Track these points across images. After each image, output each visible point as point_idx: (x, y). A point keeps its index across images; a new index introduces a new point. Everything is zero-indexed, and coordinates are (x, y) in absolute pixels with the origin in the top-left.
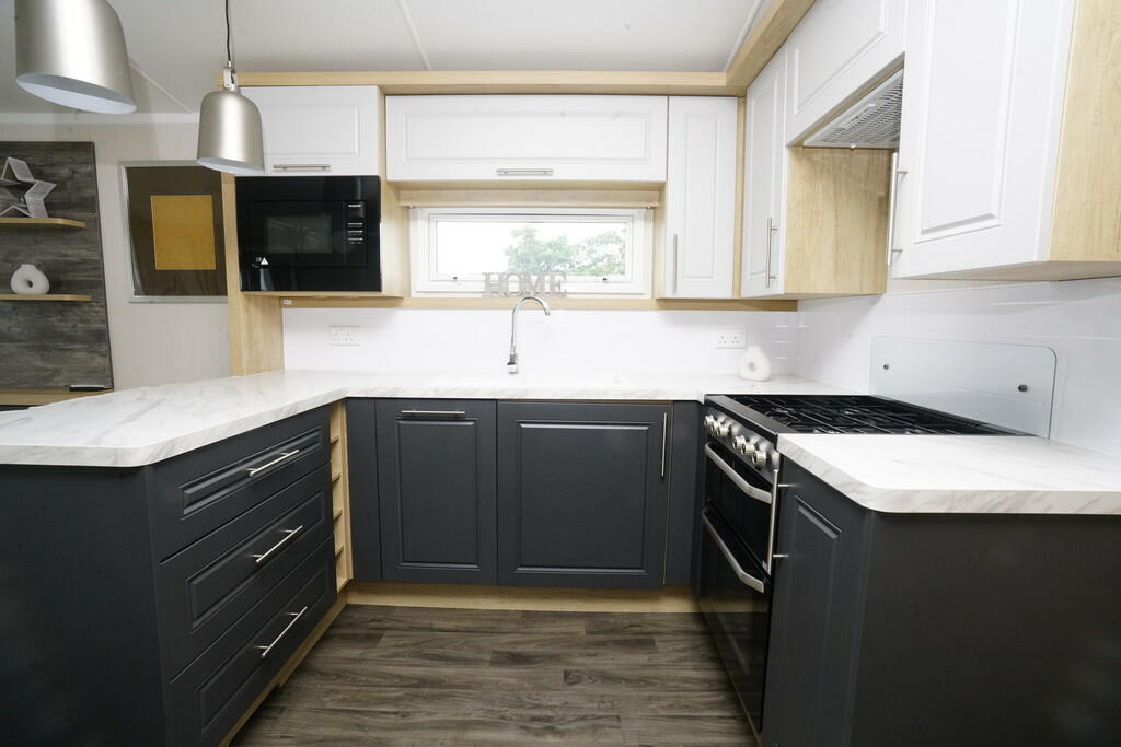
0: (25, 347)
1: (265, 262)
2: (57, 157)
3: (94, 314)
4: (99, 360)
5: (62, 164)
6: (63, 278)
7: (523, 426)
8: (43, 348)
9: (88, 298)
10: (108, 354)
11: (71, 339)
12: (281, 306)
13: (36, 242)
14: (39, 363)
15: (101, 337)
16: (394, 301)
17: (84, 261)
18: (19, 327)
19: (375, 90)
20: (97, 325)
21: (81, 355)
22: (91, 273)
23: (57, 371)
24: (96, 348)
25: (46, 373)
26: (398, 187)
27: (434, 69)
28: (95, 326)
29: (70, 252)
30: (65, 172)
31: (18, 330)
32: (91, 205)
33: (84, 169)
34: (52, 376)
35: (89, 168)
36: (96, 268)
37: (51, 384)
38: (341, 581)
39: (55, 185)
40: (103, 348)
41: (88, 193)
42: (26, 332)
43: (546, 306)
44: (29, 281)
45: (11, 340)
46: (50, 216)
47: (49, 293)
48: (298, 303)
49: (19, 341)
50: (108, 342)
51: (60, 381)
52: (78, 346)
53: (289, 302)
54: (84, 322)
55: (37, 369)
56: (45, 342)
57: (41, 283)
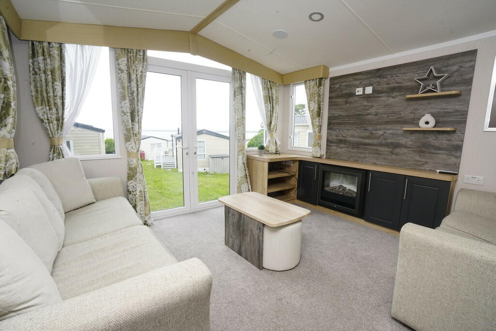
0: (412, 151)
2: (451, 62)
3: (457, 137)
4: (453, 159)
5: (454, 64)
6: (441, 119)
8: (423, 152)
9: (454, 129)
10: (460, 157)
11: (439, 149)
13: (429, 103)
14: (418, 158)
15: (459, 148)
17: (457, 111)
18: (411, 141)
20: (457, 142)
21: (444, 156)
22: (459, 117)
23: (427, 163)
24: (454, 153)
25: (420, 163)
28: (455, 143)
29: (448, 107)
30: (455, 68)
31: (411, 143)
33: (468, 65)
34: (423, 164)
35: (472, 63)
36: (463, 115)
37: (423, 168)
40: (457, 154)
41: (468, 76)
42: (414, 144)
44: (427, 122)
45: (406, 147)
46: (442, 91)
47: (435, 127)
49: (411, 148)
50: (461, 151)
54: (448, 140)
55: (416, 161)
56: (424, 149)
57: (432, 122)
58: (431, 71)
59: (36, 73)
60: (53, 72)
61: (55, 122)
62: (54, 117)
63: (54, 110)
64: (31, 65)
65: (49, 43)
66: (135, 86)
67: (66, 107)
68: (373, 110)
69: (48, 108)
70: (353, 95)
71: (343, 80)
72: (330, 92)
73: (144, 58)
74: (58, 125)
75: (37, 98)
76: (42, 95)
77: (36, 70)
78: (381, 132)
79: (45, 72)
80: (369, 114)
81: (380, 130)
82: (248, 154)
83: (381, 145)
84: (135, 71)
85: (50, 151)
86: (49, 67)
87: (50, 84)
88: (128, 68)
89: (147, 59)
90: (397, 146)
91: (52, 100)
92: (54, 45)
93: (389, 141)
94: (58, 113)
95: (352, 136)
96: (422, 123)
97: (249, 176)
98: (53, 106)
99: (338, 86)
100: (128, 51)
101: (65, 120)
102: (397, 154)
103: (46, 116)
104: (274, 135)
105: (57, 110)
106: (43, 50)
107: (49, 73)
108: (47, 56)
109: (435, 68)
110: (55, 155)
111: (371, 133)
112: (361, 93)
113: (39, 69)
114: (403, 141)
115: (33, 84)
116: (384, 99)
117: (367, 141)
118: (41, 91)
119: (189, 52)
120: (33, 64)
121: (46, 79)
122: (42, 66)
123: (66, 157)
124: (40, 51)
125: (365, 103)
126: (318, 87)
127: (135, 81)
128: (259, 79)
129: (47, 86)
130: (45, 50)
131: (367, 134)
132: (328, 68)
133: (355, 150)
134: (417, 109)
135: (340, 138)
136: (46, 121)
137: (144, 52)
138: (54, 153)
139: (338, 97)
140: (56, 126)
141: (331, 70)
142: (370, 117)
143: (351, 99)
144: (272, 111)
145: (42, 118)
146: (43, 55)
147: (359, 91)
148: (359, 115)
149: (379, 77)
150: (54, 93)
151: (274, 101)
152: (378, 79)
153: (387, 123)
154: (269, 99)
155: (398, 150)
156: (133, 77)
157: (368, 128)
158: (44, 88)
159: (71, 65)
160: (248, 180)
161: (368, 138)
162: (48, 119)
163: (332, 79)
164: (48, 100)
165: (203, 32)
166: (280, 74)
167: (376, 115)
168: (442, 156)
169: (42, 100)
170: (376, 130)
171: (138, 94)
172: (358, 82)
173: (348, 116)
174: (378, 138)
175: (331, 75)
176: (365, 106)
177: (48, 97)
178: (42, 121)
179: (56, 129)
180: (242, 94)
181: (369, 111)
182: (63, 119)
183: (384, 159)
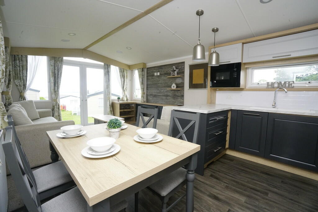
0: (172, 98)
1: (215, 82)
2: (179, 65)
3: (182, 92)
4: (182, 100)
5: (180, 66)
6: (178, 86)
7: (276, 119)
8: (174, 98)
9: (181, 89)
10: (183, 99)
11: (178, 96)
12: (216, 90)
14: (173, 100)
15: (183, 96)
16: (242, 90)
17: (181, 83)
19: (241, 43)
23: (176, 102)
25: (174, 102)
26: (245, 64)
27: (256, 36)
28: (182, 94)
30: (180, 67)
32: (183, 73)
33: (183, 67)
34: (175, 103)
35: (184, 66)
36: (183, 84)
38: (226, 147)
39: (178, 70)
40: (183, 98)
41: (183, 70)
42: (172, 95)
43: (286, 90)
44: (174, 86)
45: (170, 96)
46: (178, 75)
47: (176, 88)
48: (220, 90)
51: (176, 104)
52: (179, 98)
53: (218, 90)
54: (180, 93)
55: (173, 101)
56: (174, 97)
57: (175, 87)
58: (173, 68)
59: (15, 67)
60: (22, 66)
61: (23, 86)
62: (22, 84)
63: (23, 82)
64: (13, 64)
65: (22, 55)
66: (57, 72)
67: (27, 80)
68: (160, 82)
69: (20, 80)
70: (153, 75)
71: (151, 69)
72: (147, 74)
73: (62, 61)
74: (24, 88)
75: (15, 77)
76: (17, 76)
77: (15, 66)
78: (163, 91)
79: (19, 67)
80: (159, 83)
81: (162, 90)
82: (112, 101)
83: (163, 96)
84: (57, 66)
85: (20, 98)
86: (21, 65)
87: (21, 71)
88: (54, 64)
89: (63, 61)
90: (167, 96)
91: (21, 77)
92: (24, 56)
93: (165, 94)
94: (24, 83)
95: (155, 92)
96: (172, 87)
97: (113, 111)
98: (22, 80)
99: (149, 71)
100: (55, 58)
101: (27, 86)
102: (168, 99)
103: (19, 84)
104: (126, 93)
105: (24, 81)
106: (19, 58)
107: (21, 67)
108: (20, 61)
109: (176, 67)
110: (22, 99)
111: (160, 91)
112: (156, 75)
113: (17, 65)
114: (169, 94)
115: (14, 71)
116: (163, 77)
117: (159, 94)
118: (17, 74)
119: (83, 57)
120: (14, 63)
121: (20, 69)
122: (18, 64)
123: (27, 100)
124: (18, 59)
125: (158, 79)
126: (142, 72)
127: (57, 69)
128: (117, 68)
129: (20, 72)
130: (20, 58)
131: (158, 91)
132: (146, 64)
133: (155, 98)
134: (172, 82)
135: (151, 93)
136: (19, 86)
137: (62, 58)
138: (22, 98)
139: (149, 76)
140: (23, 88)
141: (147, 65)
142: (159, 84)
143: (153, 77)
144: (124, 82)
145: (17, 84)
146: (19, 60)
147: (156, 74)
148: (156, 84)
149: (161, 69)
150: (23, 75)
151: (125, 77)
152: (161, 70)
153: (164, 87)
154: (123, 76)
155: (168, 98)
156: (56, 68)
157: (159, 89)
158: (19, 73)
159: (30, 63)
160: (112, 113)
161: (159, 93)
162: (20, 85)
163: (147, 68)
164: (20, 77)
165: (89, 49)
166: (128, 65)
167: (161, 84)
168: (179, 99)
169: (17, 78)
170: (161, 90)
171: (58, 75)
172: (155, 70)
173: (153, 84)
174: (162, 93)
175: (147, 67)
176: (158, 80)
177: (20, 76)
178: (17, 86)
179: (23, 89)
180: (108, 75)
181: (159, 82)
182: (26, 85)
183: (164, 101)
